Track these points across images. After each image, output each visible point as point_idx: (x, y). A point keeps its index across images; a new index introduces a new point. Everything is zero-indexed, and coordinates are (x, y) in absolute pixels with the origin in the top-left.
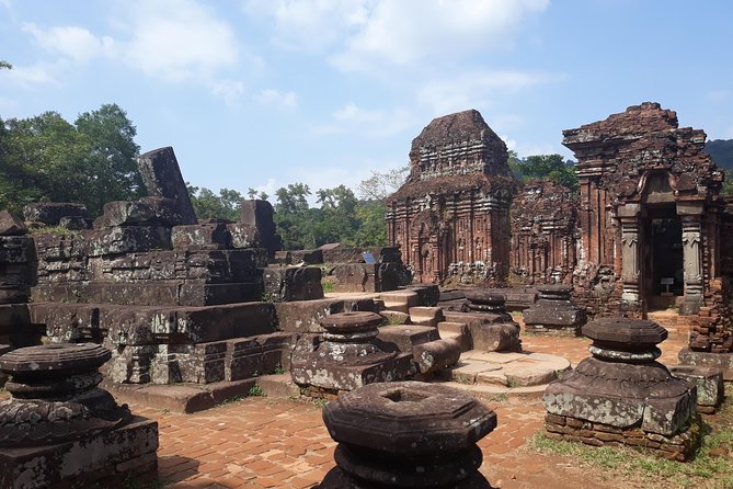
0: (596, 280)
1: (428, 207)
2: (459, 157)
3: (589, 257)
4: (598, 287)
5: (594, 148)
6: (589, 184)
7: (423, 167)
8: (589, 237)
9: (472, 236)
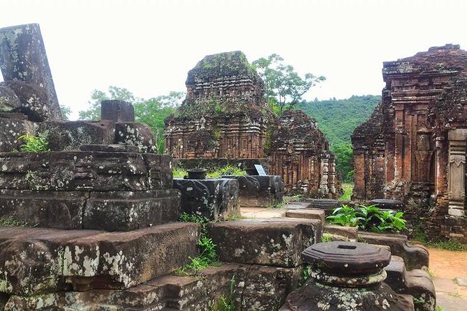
0: (410, 195)
1: (203, 127)
2: (228, 88)
3: (403, 175)
4: (411, 201)
5: (410, 79)
6: (404, 111)
7: (197, 94)
8: (403, 157)
9: (239, 153)
